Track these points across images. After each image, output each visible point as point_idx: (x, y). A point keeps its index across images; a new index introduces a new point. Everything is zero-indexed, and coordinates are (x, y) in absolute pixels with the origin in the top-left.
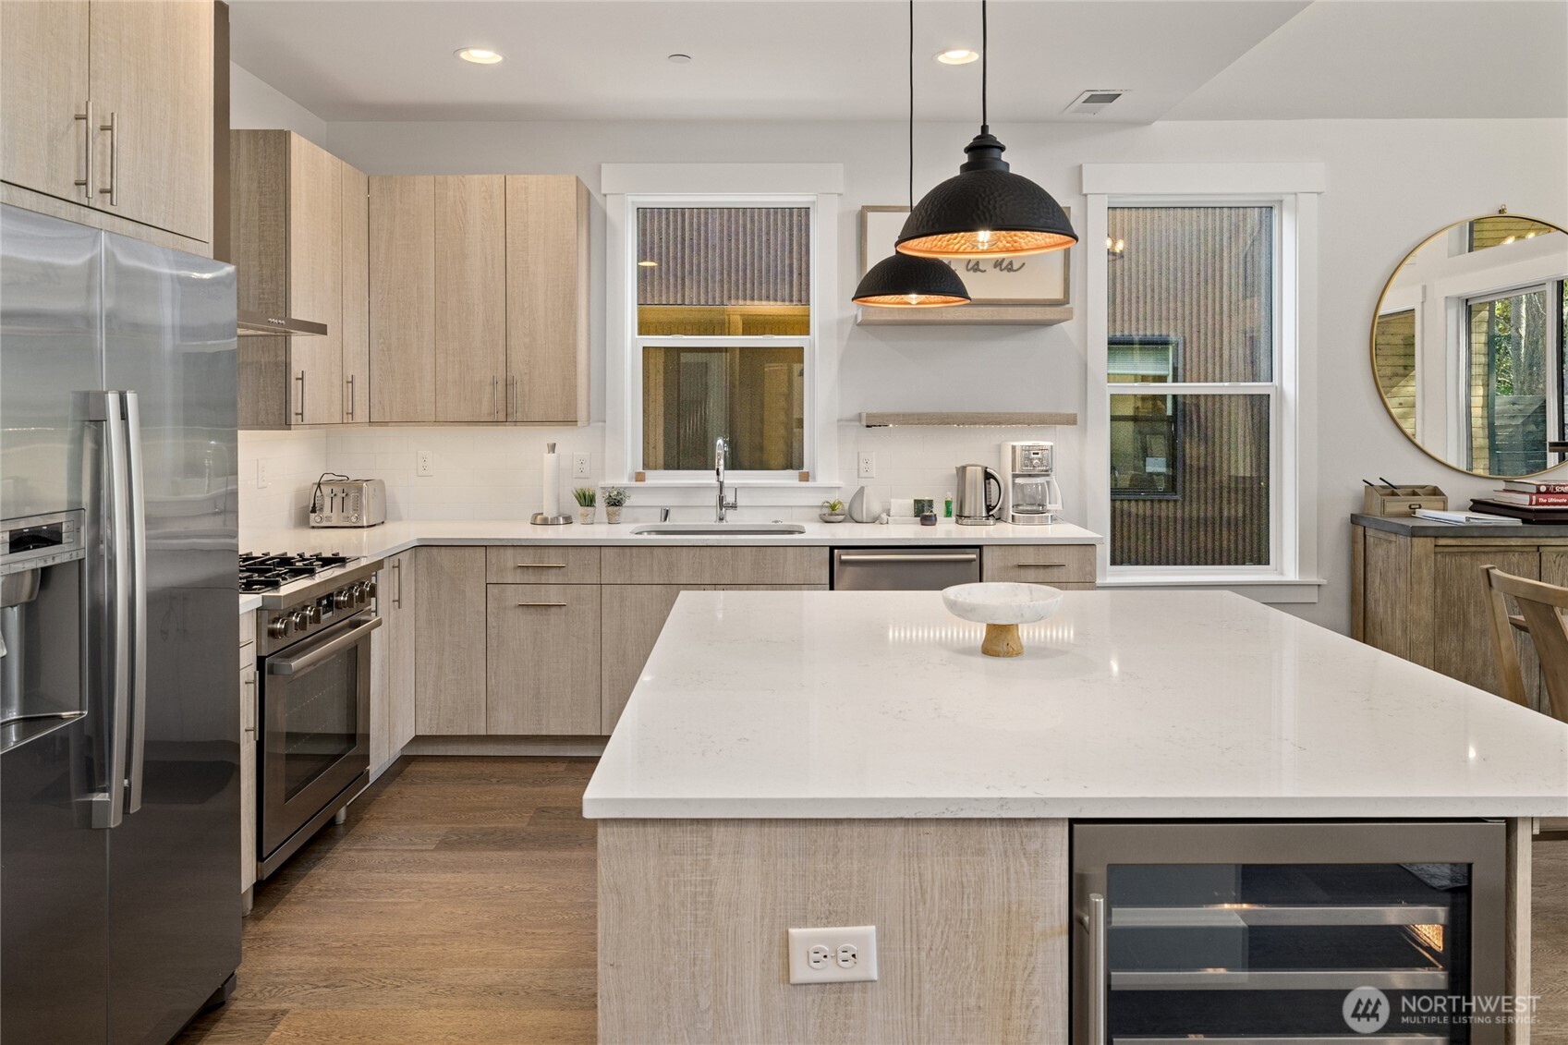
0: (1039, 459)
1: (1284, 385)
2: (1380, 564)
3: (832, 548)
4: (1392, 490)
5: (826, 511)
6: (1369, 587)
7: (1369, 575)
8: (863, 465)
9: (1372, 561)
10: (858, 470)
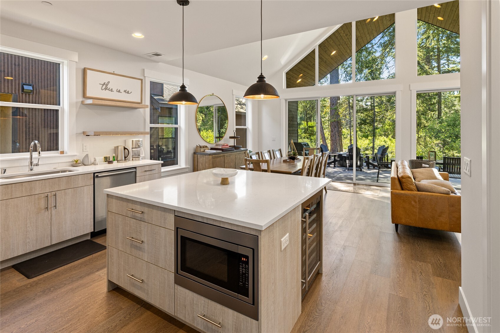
0: (140, 143)
1: (181, 126)
2: (201, 161)
3: (94, 173)
4: (201, 147)
5: (75, 163)
6: (198, 167)
7: (198, 164)
8: (84, 148)
9: (199, 161)
10: (83, 149)
